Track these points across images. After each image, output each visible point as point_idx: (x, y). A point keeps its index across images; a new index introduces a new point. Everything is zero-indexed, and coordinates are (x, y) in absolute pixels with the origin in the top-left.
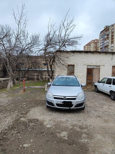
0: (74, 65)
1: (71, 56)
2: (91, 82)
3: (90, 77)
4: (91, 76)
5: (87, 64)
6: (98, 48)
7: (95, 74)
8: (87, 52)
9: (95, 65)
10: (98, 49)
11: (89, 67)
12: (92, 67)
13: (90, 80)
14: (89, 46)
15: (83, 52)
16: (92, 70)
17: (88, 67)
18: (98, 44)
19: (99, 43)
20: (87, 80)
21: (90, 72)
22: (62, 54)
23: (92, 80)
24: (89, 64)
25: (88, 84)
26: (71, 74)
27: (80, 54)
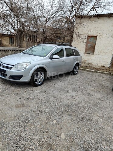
26: (92, 49)
27: (109, 19)
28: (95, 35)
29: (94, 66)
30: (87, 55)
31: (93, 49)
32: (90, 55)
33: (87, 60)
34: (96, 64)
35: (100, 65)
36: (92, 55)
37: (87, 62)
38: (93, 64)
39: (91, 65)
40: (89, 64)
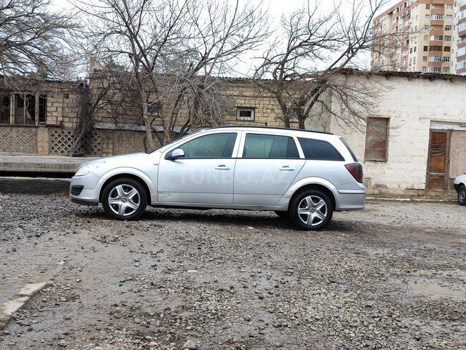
0: (387, 120)
1: (384, 88)
2: (443, 177)
3: (440, 161)
4: (442, 158)
5: (433, 117)
6: (446, 33)
7: (457, 150)
8: (431, 77)
9: (457, 119)
10: (448, 38)
11: (437, 127)
12: (446, 127)
13: (439, 170)
14: (401, 21)
15: (418, 77)
16: (448, 137)
17: (433, 127)
18: (447, 10)
19: (456, 9)
20: (430, 169)
21: (439, 142)
22: (351, 82)
23: (445, 169)
24: (439, 118)
25: (433, 182)
26: (378, 149)
27: (409, 82)
28: (385, 115)
29: (392, 191)
30: (372, 164)
31: (381, 149)
32: (379, 163)
33: (372, 177)
34: (396, 186)
35: (404, 186)
36: (383, 164)
37: (373, 184)
38: (388, 185)
39: (383, 190)
40: (378, 186)
